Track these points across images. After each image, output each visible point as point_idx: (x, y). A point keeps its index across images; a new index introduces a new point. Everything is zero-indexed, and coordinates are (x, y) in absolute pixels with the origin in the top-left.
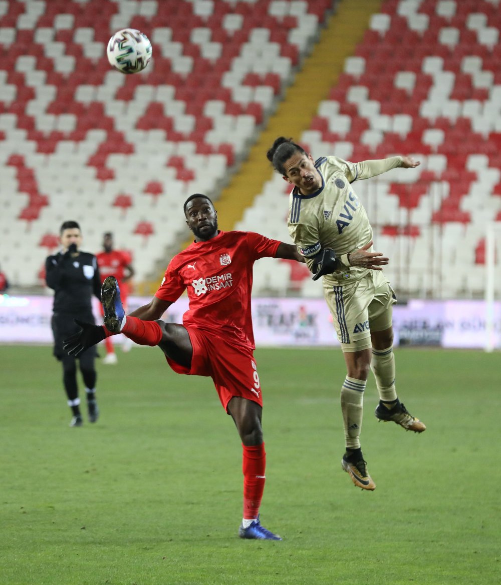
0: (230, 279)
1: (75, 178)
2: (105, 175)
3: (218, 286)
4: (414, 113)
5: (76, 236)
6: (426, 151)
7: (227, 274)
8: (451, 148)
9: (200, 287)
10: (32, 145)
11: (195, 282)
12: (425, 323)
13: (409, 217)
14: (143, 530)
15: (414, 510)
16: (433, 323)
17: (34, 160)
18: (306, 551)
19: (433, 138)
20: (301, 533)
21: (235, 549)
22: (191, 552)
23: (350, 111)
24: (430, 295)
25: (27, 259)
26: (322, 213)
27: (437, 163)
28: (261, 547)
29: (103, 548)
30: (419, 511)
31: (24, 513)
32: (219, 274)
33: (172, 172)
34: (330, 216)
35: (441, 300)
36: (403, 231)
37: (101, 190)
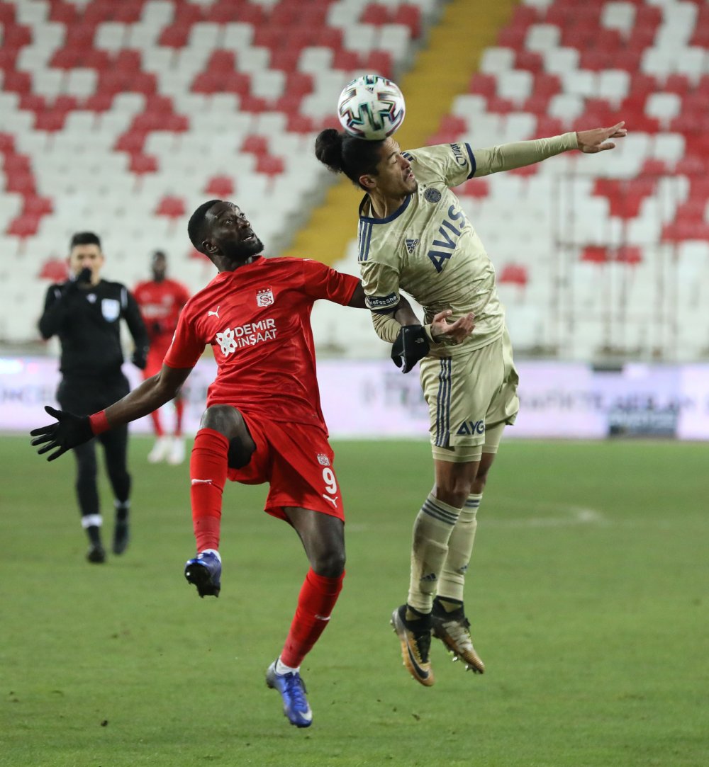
0: (272, 328)
1: (95, 170)
2: (143, 165)
3: (254, 340)
4: (633, 68)
5: (93, 257)
6: (652, 128)
7: (268, 321)
8: (691, 122)
9: (228, 341)
10: (27, 118)
11: (219, 335)
12: (650, 401)
13: (624, 232)
14: (203, 728)
15: (633, 697)
16: (662, 401)
17: (30, 141)
18: (462, 762)
19: (663, 107)
20: (454, 733)
21: (350, 759)
22: (281, 763)
23: (530, 64)
24: (658, 356)
25: (20, 298)
26: (404, 244)
27: (670, 148)
28: (392, 756)
29: (141, 758)
30: (641, 698)
31: (16, 701)
32: (255, 320)
33: (249, 161)
34: (417, 248)
35: (675, 365)
36: (615, 255)
37: (137, 190)
